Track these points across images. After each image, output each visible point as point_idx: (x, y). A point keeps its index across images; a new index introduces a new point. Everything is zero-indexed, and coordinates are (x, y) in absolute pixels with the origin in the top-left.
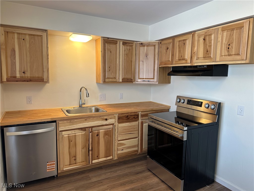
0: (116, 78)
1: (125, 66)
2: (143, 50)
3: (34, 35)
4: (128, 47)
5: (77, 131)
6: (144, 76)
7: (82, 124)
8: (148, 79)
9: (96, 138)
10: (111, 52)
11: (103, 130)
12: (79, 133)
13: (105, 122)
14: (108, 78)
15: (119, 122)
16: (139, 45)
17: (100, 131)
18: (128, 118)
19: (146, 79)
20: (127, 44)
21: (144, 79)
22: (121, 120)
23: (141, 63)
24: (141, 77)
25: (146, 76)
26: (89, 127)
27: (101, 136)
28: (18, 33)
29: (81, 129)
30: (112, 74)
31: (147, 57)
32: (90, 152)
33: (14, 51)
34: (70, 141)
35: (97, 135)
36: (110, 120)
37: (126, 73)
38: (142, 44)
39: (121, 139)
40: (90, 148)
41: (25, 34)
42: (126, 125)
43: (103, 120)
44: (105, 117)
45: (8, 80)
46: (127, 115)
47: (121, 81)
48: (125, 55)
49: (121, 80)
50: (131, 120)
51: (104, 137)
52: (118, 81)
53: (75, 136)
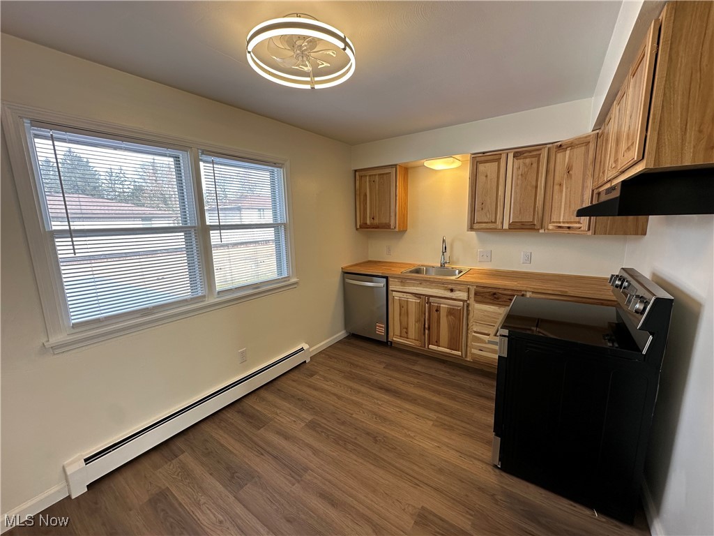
0: (495, 222)
1: (518, 198)
2: (563, 159)
3: (383, 174)
4: (528, 161)
5: (409, 296)
6: (560, 219)
7: (415, 288)
8: (568, 222)
9: (435, 314)
10: (486, 176)
11: (447, 306)
12: (412, 300)
13: (448, 294)
14: (477, 223)
15: (477, 301)
16: (555, 150)
17: (442, 305)
18: (495, 298)
19: (564, 222)
20: (525, 155)
21: (560, 222)
22: (479, 298)
23: (556, 187)
24: (554, 219)
25: (564, 216)
26: (426, 295)
27: (443, 313)
28: (370, 176)
29: (415, 295)
30: (488, 214)
31: (570, 172)
32: (427, 331)
33: (366, 195)
34: (401, 307)
35: (437, 311)
36: (458, 292)
37: (520, 213)
38: (561, 147)
39: (478, 330)
40: (426, 326)
41: (375, 175)
42: (491, 310)
43: (446, 289)
44: (450, 286)
45: (361, 227)
46: (495, 291)
47: (507, 228)
48: (520, 177)
49: (506, 226)
50: (501, 303)
51: (447, 316)
52: (500, 227)
53: (407, 301)
